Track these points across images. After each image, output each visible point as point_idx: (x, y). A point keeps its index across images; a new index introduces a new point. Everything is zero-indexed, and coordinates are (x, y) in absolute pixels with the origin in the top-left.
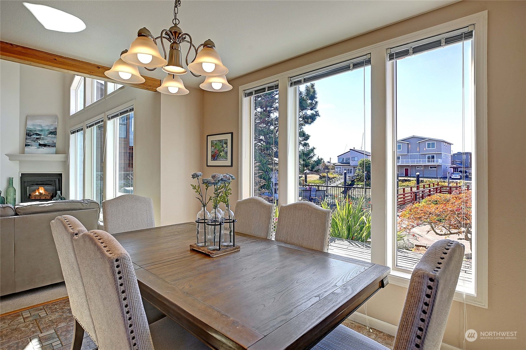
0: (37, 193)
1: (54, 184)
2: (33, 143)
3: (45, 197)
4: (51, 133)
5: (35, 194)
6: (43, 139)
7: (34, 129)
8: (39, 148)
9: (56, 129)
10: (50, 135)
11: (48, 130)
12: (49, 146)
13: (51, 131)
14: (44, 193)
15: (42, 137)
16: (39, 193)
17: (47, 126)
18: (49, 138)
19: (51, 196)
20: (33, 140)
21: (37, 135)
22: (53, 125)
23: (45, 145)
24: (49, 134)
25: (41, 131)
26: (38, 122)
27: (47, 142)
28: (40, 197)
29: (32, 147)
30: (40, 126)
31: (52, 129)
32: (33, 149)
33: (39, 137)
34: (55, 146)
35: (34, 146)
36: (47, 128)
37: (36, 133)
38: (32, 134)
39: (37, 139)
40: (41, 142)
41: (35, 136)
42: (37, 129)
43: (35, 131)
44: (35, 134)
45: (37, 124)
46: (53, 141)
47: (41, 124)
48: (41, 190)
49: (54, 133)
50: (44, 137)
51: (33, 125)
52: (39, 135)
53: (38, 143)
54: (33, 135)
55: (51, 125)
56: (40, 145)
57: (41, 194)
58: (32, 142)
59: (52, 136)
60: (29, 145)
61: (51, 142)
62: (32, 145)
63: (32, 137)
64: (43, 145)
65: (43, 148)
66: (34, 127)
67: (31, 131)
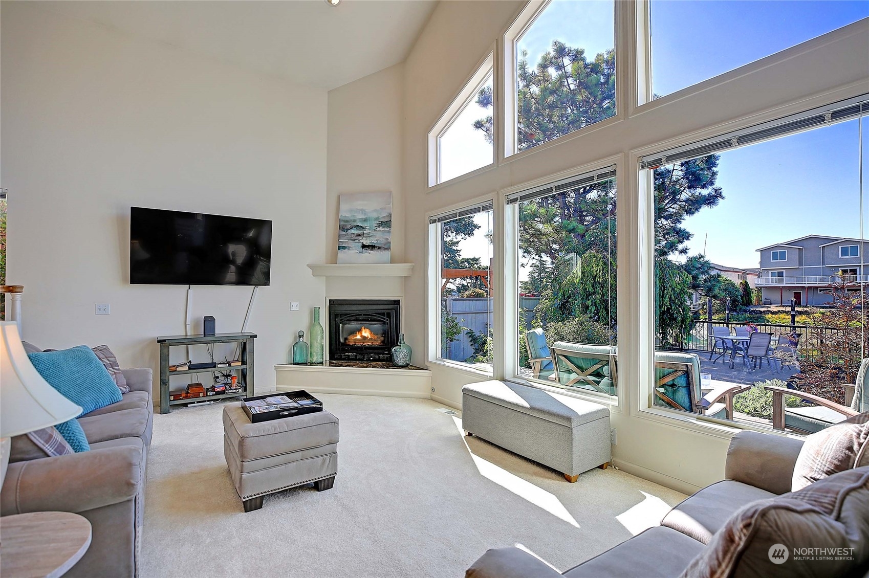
0: (358, 337)
1: (387, 320)
2: (351, 244)
3: (372, 344)
4: (382, 224)
5: (355, 338)
6: (369, 236)
7: (351, 218)
8: (362, 253)
9: (390, 216)
10: (380, 229)
11: (377, 219)
12: (379, 248)
13: (382, 220)
14: (370, 337)
15: (367, 231)
16: (361, 337)
17: (375, 211)
18: (379, 233)
19: (382, 342)
20: (351, 237)
21: (358, 228)
22: (385, 209)
23: (372, 247)
24: (379, 227)
25: (365, 220)
26: (359, 204)
27: (377, 240)
28: (363, 343)
29: (350, 252)
30: (363, 211)
31: (383, 216)
32: (353, 253)
33: (362, 232)
34: (389, 248)
35: (354, 248)
36: (375, 215)
37: (355, 224)
38: (349, 226)
39: (359, 235)
40: (367, 242)
41: (354, 231)
42: (358, 217)
43: (355, 221)
44: (355, 227)
45: (357, 209)
46: (387, 239)
47: (364, 208)
48: (365, 332)
49: (386, 224)
50: (370, 231)
51: (351, 211)
52: (361, 228)
53: (360, 242)
54: (351, 228)
55: (382, 209)
56: (364, 246)
57: (365, 338)
58: (350, 241)
59: (383, 229)
60: (344, 248)
61: (383, 241)
62: (349, 248)
63: (349, 231)
64: (368, 246)
65: (369, 252)
66: (353, 214)
67: (347, 221)
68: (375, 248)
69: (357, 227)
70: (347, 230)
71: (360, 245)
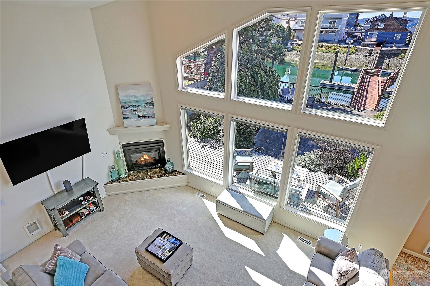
0: (142, 159)
1: (158, 151)
2: (131, 115)
3: (150, 161)
4: (148, 103)
5: (141, 160)
6: (141, 111)
7: (128, 101)
8: (139, 120)
9: (152, 99)
10: (148, 106)
11: (144, 101)
12: (149, 117)
13: (148, 102)
14: (148, 159)
15: (140, 108)
16: (144, 159)
17: (143, 96)
19: (154, 160)
20: (130, 112)
22: (149, 95)
23: (145, 117)
24: (147, 105)
25: (137, 102)
26: (131, 92)
27: (147, 113)
28: (145, 162)
29: (131, 120)
30: (135, 96)
31: (148, 99)
33: (136, 108)
34: (154, 117)
35: (133, 118)
36: (143, 99)
37: (132, 104)
38: (127, 106)
39: (134, 110)
40: (141, 114)
41: (131, 108)
42: (132, 100)
43: (130, 102)
44: (131, 105)
45: (131, 95)
46: (153, 112)
47: (135, 94)
48: (145, 157)
49: (151, 103)
50: (142, 108)
51: (127, 96)
52: (136, 106)
53: (137, 115)
54: (129, 107)
55: (147, 95)
57: (145, 159)
58: (130, 114)
59: (150, 107)
60: (127, 118)
61: (151, 113)
62: (130, 118)
63: (128, 109)
64: (142, 117)
65: (143, 119)
66: (129, 98)
67: (125, 103)
68: (146, 117)
69: (133, 106)
70: (127, 108)
71: (137, 116)
